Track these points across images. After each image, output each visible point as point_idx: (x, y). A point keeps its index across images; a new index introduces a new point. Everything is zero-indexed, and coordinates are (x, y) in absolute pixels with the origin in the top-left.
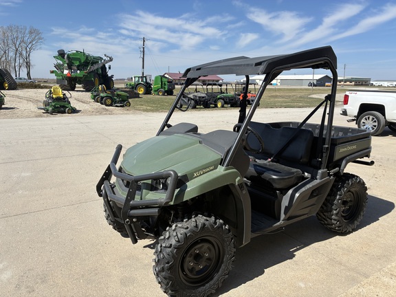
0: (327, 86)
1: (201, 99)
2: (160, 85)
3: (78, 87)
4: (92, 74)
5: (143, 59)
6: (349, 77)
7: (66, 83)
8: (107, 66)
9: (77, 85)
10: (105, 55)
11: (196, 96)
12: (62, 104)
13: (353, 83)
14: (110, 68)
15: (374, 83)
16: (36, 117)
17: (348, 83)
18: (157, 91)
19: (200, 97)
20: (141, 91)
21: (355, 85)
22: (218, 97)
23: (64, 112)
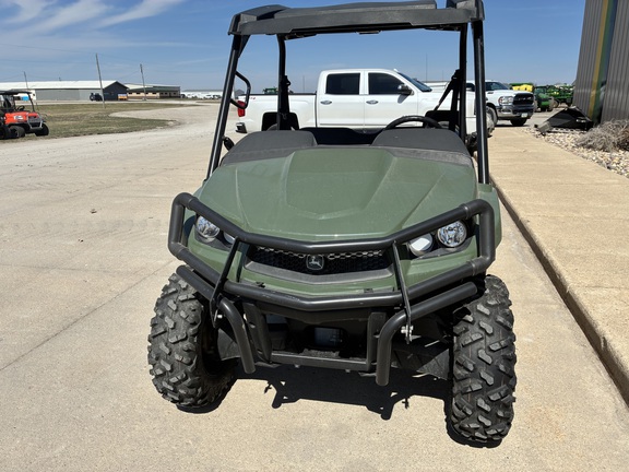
0: (121, 100)
6: (150, 85)
13: (158, 94)
15: (186, 94)
17: (150, 94)
21: (162, 98)
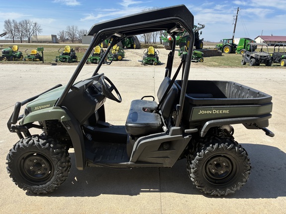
1: (262, 58)
2: (243, 46)
3: (177, 48)
4: (186, 38)
5: (235, 25)
7: (169, 44)
8: (199, 32)
9: (176, 46)
10: (199, 24)
11: (258, 55)
12: (152, 58)
14: (201, 33)
16: (135, 66)
18: (240, 51)
19: (261, 56)
20: (227, 50)
22: (283, 56)
23: (152, 64)
